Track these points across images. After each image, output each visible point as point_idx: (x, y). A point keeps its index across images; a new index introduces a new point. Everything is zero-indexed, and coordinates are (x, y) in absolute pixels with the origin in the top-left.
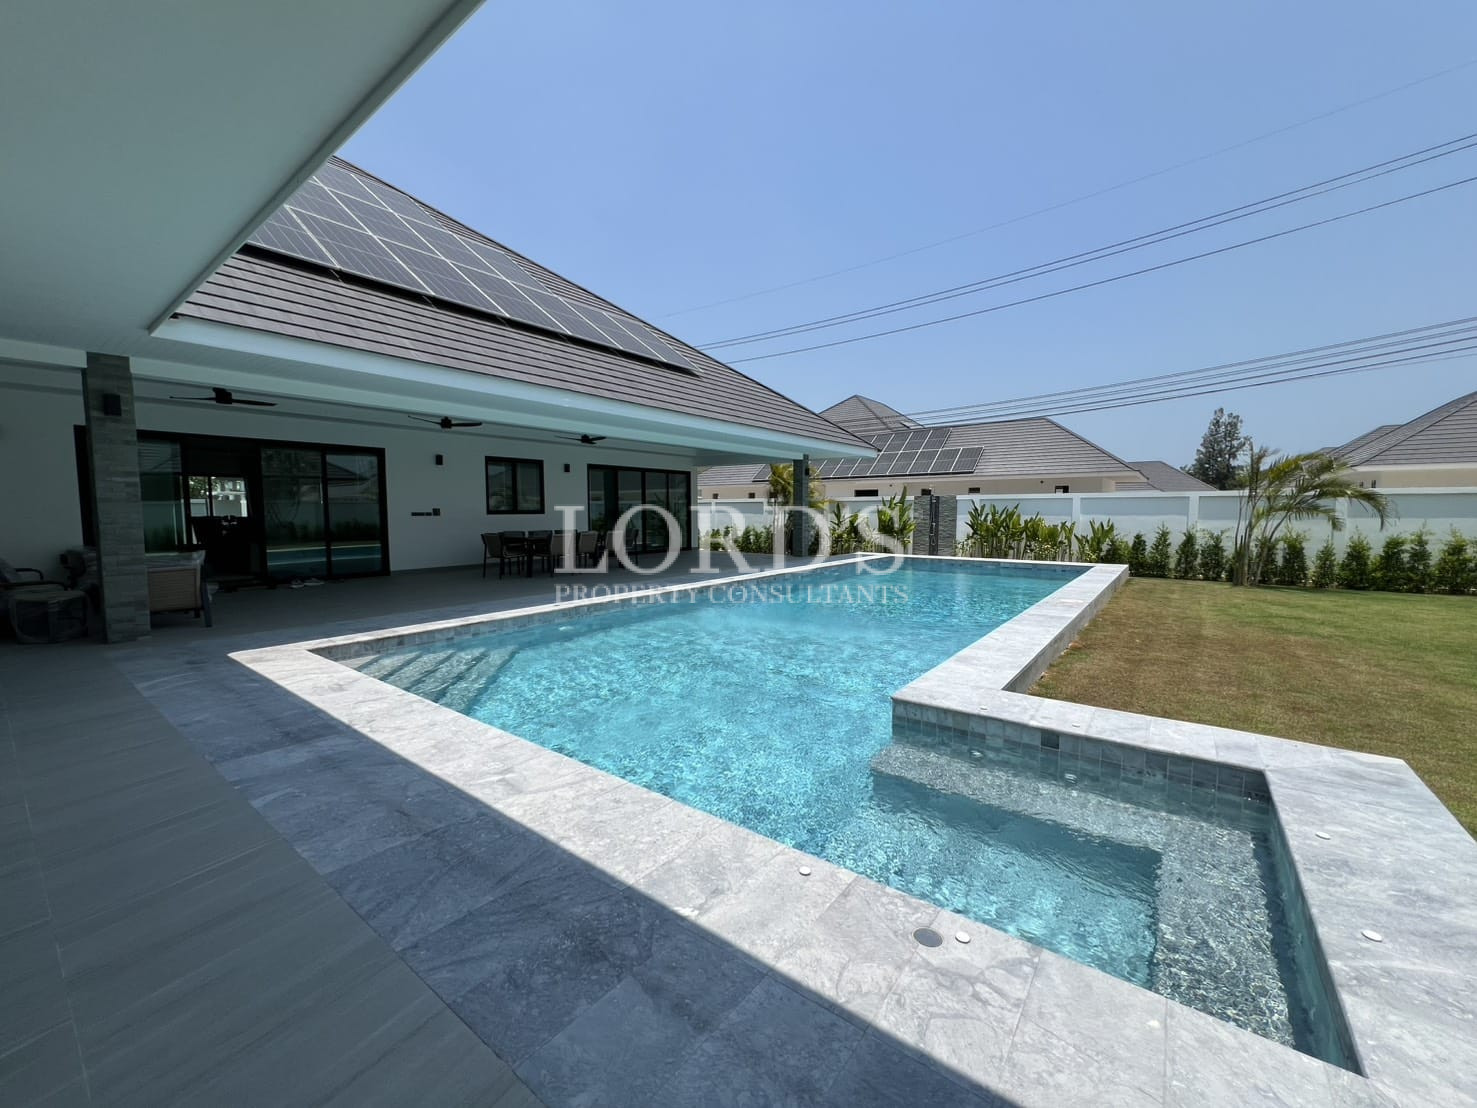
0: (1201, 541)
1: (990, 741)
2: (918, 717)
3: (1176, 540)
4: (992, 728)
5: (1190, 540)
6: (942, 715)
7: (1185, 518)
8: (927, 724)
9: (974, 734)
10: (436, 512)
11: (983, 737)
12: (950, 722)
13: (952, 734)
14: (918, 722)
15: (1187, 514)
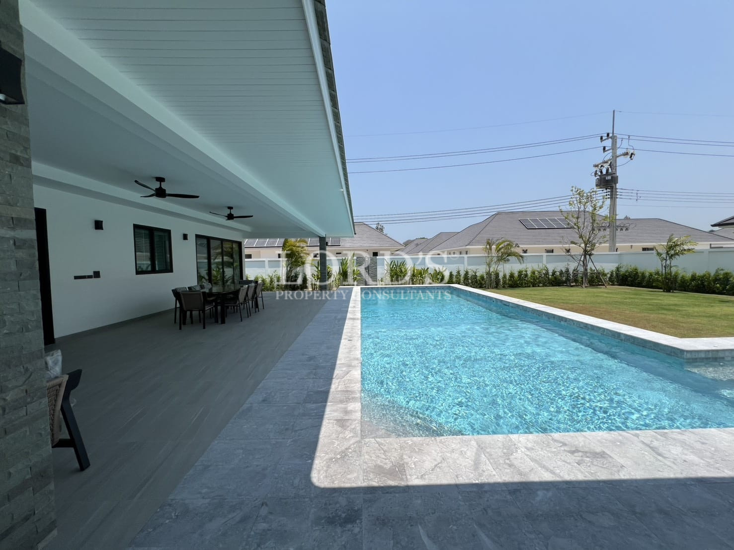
0: (470, 274)
1: (726, 359)
2: (696, 357)
3: (462, 273)
4: (727, 354)
5: (467, 273)
6: (707, 353)
7: (463, 265)
8: (700, 358)
9: (720, 358)
10: (97, 275)
11: (723, 358)
12: (710, 355)
13: (711, 360)
14: (696, 359)
15: (464, 264)
